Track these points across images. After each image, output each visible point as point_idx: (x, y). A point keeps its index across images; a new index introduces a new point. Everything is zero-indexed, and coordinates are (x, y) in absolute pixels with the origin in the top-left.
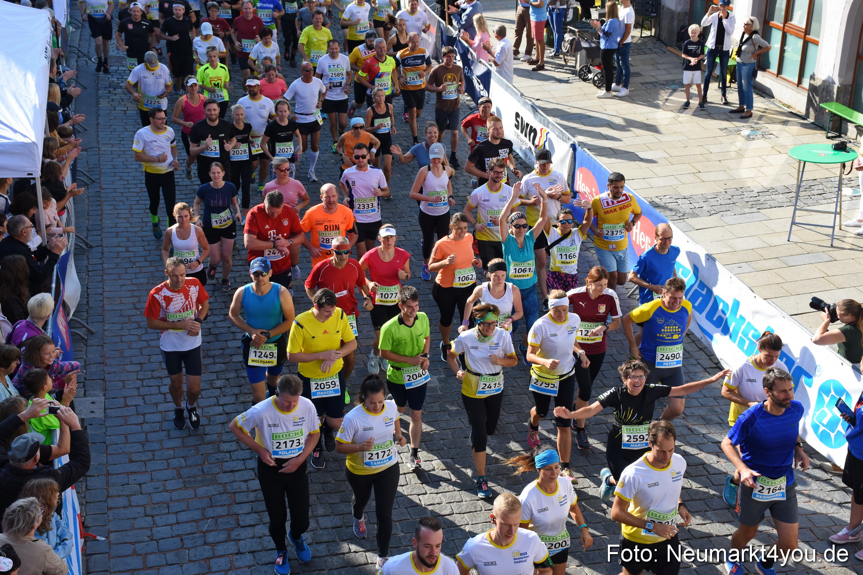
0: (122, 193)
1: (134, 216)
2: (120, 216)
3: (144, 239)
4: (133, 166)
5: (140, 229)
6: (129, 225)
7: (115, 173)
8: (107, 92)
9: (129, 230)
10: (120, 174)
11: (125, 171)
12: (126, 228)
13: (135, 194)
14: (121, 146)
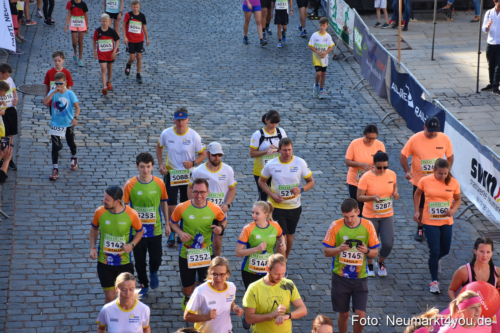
0: (36, 231)
1: (47, 256)
2: (32, 256)
3: (55, 282)
4: (51, 203)
5: (51, 271)
6: (40, 266)
7: (31, 209)
8: (30, 122)
9: (39, 272)
10: (36, 211)
11: (41, 207)
12: (36, 269)
13: (50, 233)
14: (40, 180)
